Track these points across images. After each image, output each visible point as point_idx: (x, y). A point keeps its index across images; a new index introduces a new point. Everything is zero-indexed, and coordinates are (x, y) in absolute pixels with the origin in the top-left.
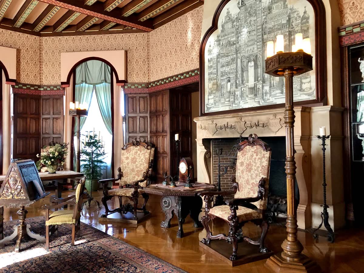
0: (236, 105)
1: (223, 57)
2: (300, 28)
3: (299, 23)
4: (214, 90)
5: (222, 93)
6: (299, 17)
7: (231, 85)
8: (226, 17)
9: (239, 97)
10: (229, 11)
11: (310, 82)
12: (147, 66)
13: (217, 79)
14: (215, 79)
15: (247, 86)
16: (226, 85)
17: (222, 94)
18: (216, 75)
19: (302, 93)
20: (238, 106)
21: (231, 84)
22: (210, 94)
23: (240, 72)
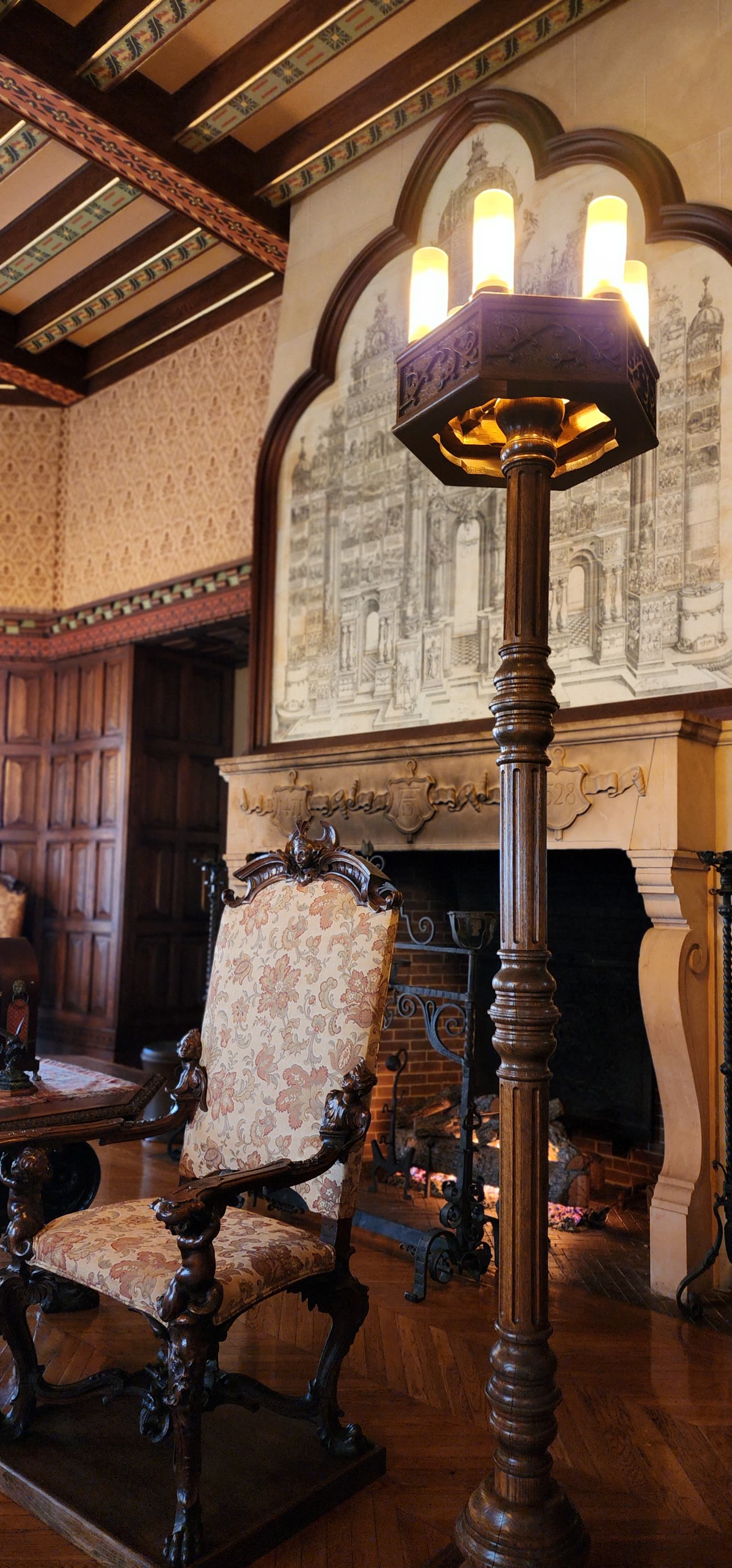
0: (400, 712)
1: (350, 501)
2: (681, 372)
3: (678, 352)
4: (311, 645)
5: (344, 656)
6: (681, 323)
7: (383, 623)
8: (371, 331)
9: (412, 673)
10: (386, 306)
11: (719, 608)
12: (50, 548)
13: (325, 596)
14: (318, 597)
15: (449, 629)
16: (360, 621)
17: (345, 664)
18: (320, 582)
19: (680, 657)
20: (407, 716)
21: (380, 620)
22: (295, 660)
23: (419, 566)
